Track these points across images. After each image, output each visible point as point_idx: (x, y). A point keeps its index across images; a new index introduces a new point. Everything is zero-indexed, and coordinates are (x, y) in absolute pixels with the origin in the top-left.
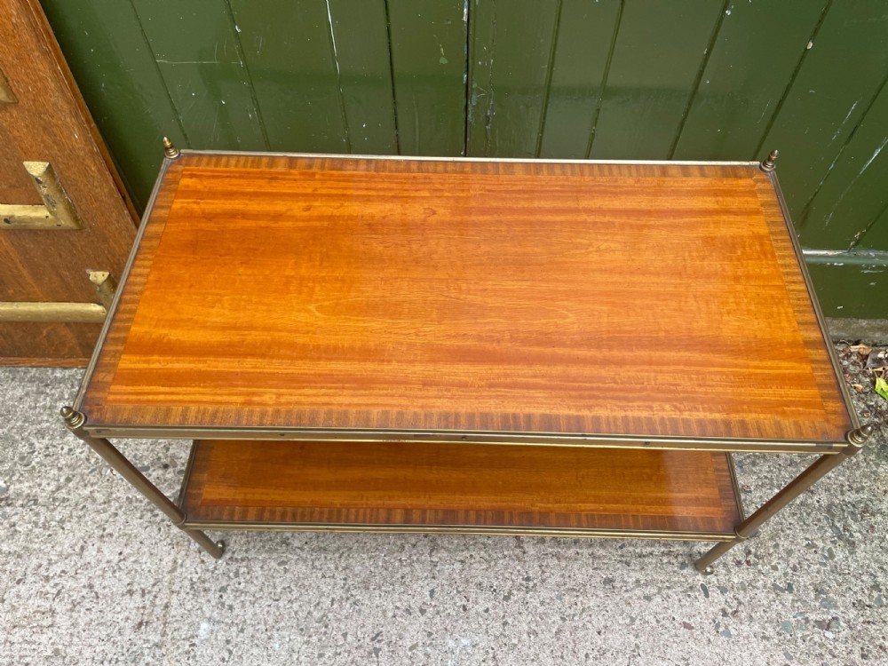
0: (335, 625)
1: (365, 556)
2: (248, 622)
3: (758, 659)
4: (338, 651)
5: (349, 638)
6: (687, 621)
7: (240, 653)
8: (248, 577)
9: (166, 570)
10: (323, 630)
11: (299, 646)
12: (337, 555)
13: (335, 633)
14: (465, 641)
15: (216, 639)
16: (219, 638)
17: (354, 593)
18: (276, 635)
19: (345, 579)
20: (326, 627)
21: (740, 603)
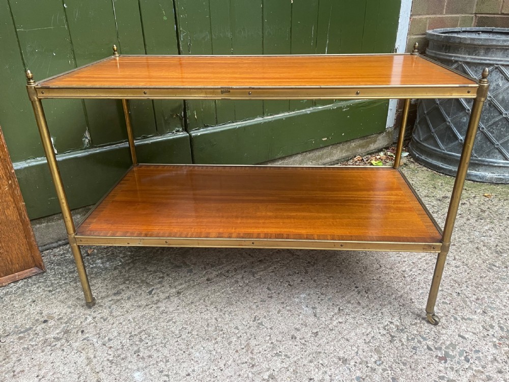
0: (227, 327)
1: (219, 293)
2: (168, 355)
4: (239, 336)
5: (240, 327)
7: (175, 372)
8: (151, 338)
9: (83, 365)
10: (221, 333)
11: (212, 347)
12: (202, 301)
13: (229, 330)
15: (151, 375)
16: (153, 374)
17: (225, 310)
18: (193, 351)
19: (215, 307)
20: (222, 331)
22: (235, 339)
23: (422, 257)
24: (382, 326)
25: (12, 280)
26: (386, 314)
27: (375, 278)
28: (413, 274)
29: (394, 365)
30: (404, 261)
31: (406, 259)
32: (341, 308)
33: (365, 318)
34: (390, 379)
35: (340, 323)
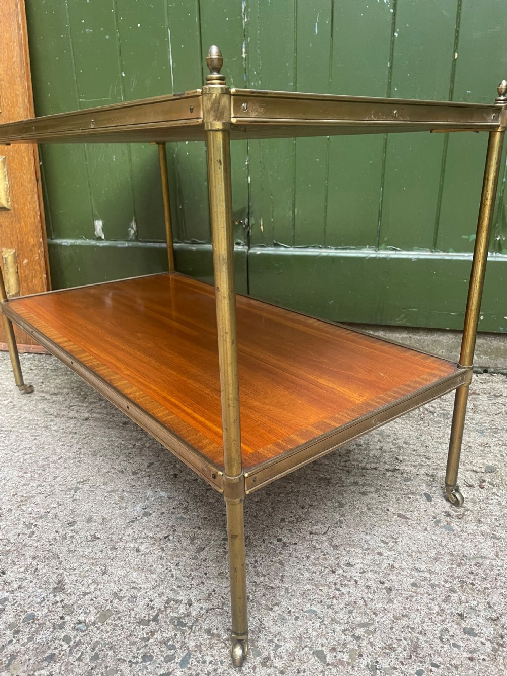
0: (52, 471)
3: (484, 550)
4: (43, 484)
6: (403, 513)
12: (83, 437)
13: (48, 474)
14: (162, 494)
17: (81, 456)
19: (80, 449)
20: (44, 470)
21: (468, 510)
22: (34, 485)
23: (430, 572)
24: (171, 595)
25: (27, 350)
26: (204, 588)
27: (285, 540)
28: (357, 579)
29: (84, 646)
30: (380, 554)
31: (386, 553)
32: (171, 537)
33: (170, 571)
34: (50, 652)
35: (138, 550)
